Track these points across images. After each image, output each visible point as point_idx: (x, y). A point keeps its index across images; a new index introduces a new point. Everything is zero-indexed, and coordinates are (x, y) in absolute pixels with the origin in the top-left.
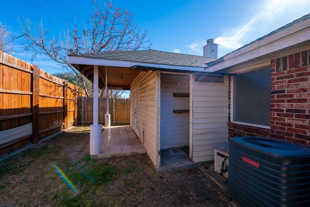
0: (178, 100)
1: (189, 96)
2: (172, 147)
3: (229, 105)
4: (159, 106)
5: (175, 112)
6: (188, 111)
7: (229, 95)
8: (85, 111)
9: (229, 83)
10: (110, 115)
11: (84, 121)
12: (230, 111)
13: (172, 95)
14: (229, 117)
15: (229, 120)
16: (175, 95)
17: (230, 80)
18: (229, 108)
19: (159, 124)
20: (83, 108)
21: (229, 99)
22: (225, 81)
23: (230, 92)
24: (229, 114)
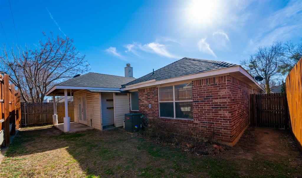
0: (109, 103)
1: (113, 101)
2: (107, 125)
3: (130, 104)
4: (101, 106)
5: (108, 108)
6: (113, 108)
7: (130, 100)
8: (27, 115)
9: (129, 95)
10: (57, 115)
11: (26, 123)
12: (130, 106)
13: (106, 100)
14: (130, 109)
15: (130, 110)
16: (107, 100)
17: (129, 94)
18: (130, 105)
19: (101, 113)
20: (25, 112)
21: (130, 101)
22: (128, 95)
23: (130, 99)
24: (130, 108)
